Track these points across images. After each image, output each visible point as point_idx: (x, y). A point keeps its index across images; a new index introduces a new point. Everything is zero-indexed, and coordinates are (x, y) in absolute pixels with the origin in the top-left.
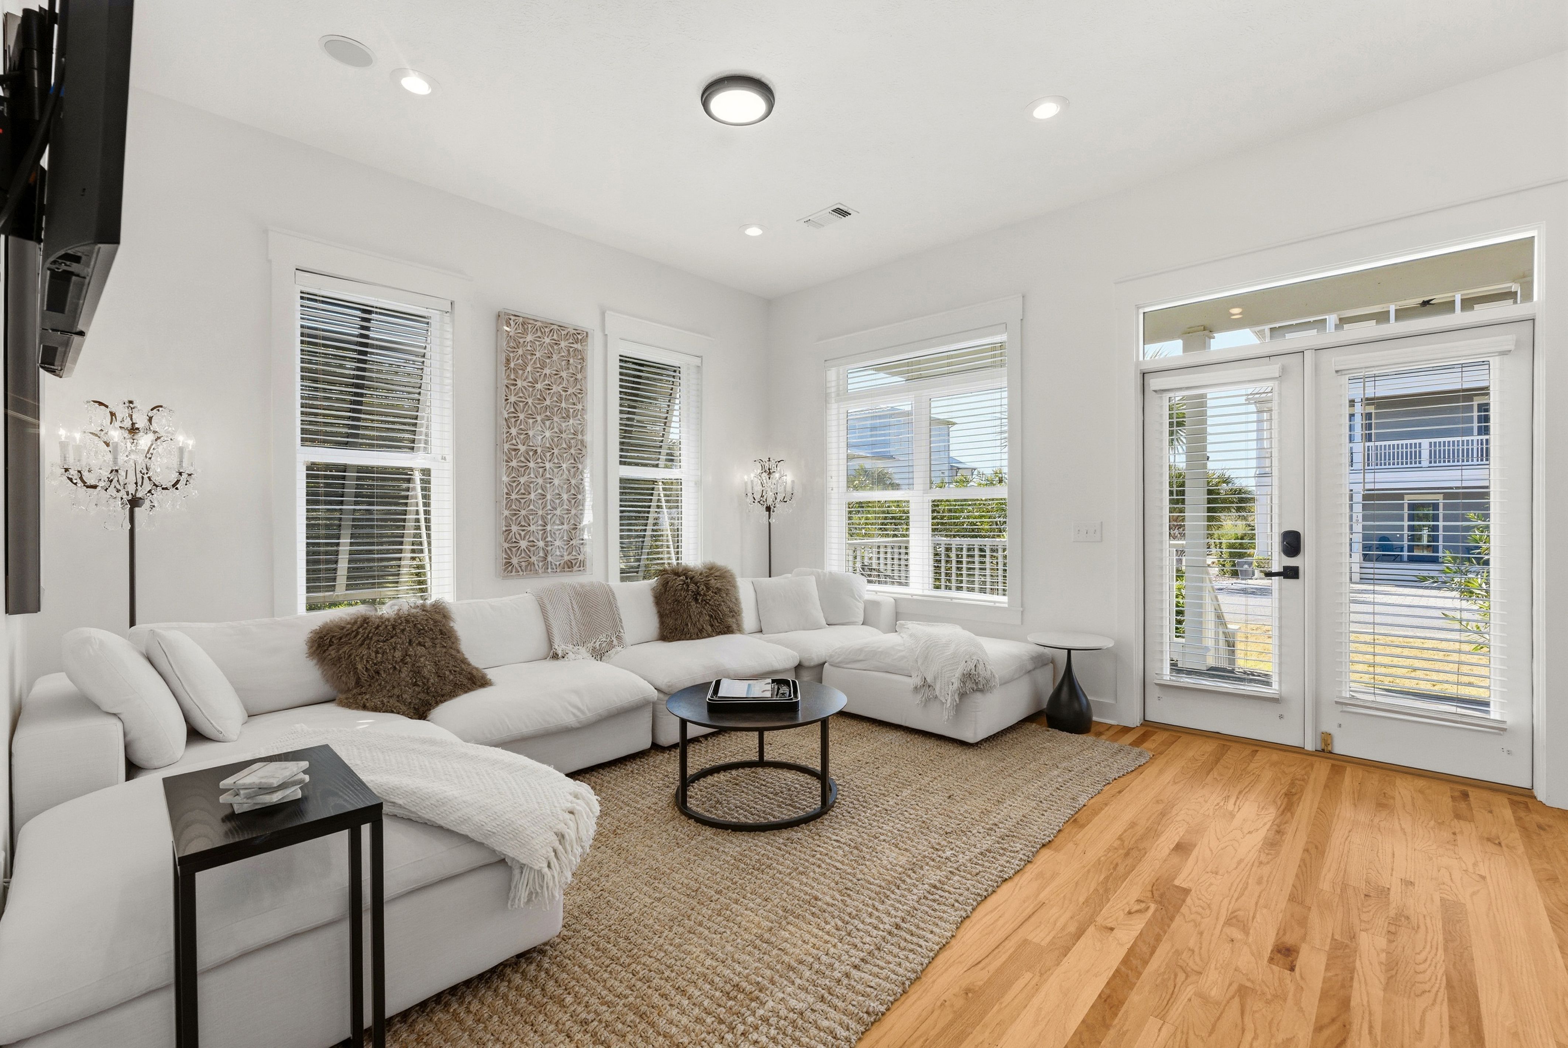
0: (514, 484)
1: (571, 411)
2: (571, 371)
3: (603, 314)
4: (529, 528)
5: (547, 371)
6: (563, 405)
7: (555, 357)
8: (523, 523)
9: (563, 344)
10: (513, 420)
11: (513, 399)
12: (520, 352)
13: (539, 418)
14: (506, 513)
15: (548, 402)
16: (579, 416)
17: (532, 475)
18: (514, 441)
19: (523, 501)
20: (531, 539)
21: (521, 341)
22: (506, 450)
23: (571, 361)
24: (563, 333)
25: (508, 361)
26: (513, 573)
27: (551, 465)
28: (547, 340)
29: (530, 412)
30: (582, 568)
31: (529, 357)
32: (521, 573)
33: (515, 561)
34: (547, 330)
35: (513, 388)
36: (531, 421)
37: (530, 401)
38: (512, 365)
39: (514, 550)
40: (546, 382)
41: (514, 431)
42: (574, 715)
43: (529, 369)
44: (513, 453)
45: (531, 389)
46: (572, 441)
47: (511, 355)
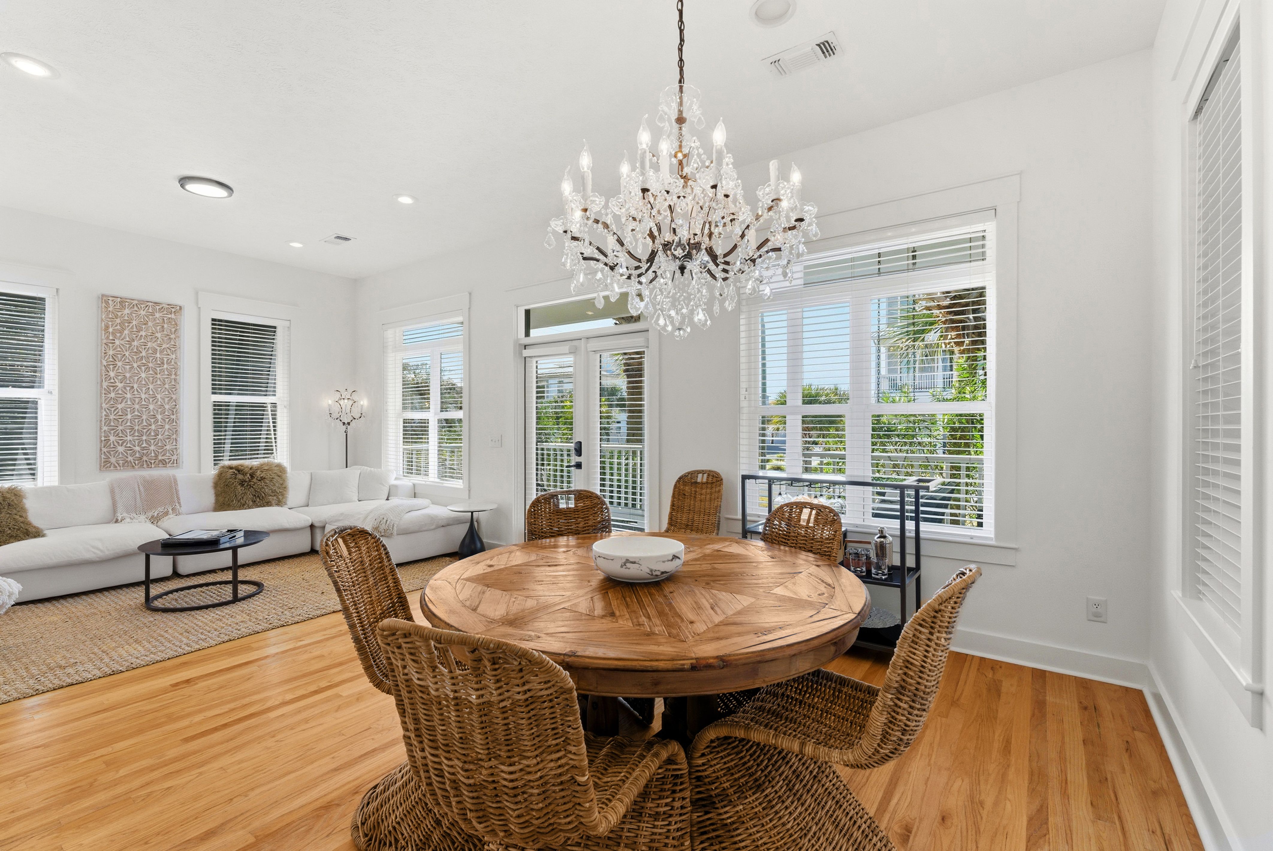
0: (113, 409)
1: (165, 360)
2: (165, 333)
3: (197, 294)
4: (126, 438)
5: (143, 333)
6: (158, 355)
7: (150, 324)
8: (120, 435)
9: (157, 315)
10: (111, 367)
11: (111, 352)
12: (118, 321)
13: (135, 365)
14: (105, 428)
15: (144, 354)
16: (173, 363)
17: (129, 403)
18: (112, 381)
19: (120, 420)
20: (129, 445)
21: (119, 314)
22: (104, 386)
23: (166, 326)
24: (158, 307)
25: (107, 327)
26: (112, 468)
27: (147, 396)
28: (143, 313)
29: (127, 361)
30: (175, 465)
31: (126, 324)
32: (118, 468)
33: (113, 460)
34: (142, 306)
35: (111, 345)
36: (128, 367)
37: (127, 354)
38: (111, 330)
39: (112, 453)
40: (143, 340)
41: (112, 374)
42: (94, 553)
43: (126, 332)
44: (112, 388)
45: (128, 346)
46: (166, 380)
47: (110, 323)
